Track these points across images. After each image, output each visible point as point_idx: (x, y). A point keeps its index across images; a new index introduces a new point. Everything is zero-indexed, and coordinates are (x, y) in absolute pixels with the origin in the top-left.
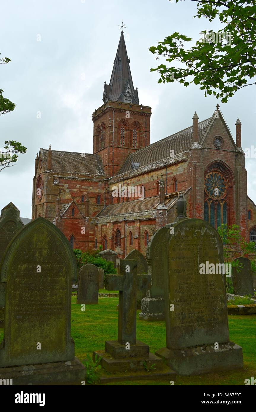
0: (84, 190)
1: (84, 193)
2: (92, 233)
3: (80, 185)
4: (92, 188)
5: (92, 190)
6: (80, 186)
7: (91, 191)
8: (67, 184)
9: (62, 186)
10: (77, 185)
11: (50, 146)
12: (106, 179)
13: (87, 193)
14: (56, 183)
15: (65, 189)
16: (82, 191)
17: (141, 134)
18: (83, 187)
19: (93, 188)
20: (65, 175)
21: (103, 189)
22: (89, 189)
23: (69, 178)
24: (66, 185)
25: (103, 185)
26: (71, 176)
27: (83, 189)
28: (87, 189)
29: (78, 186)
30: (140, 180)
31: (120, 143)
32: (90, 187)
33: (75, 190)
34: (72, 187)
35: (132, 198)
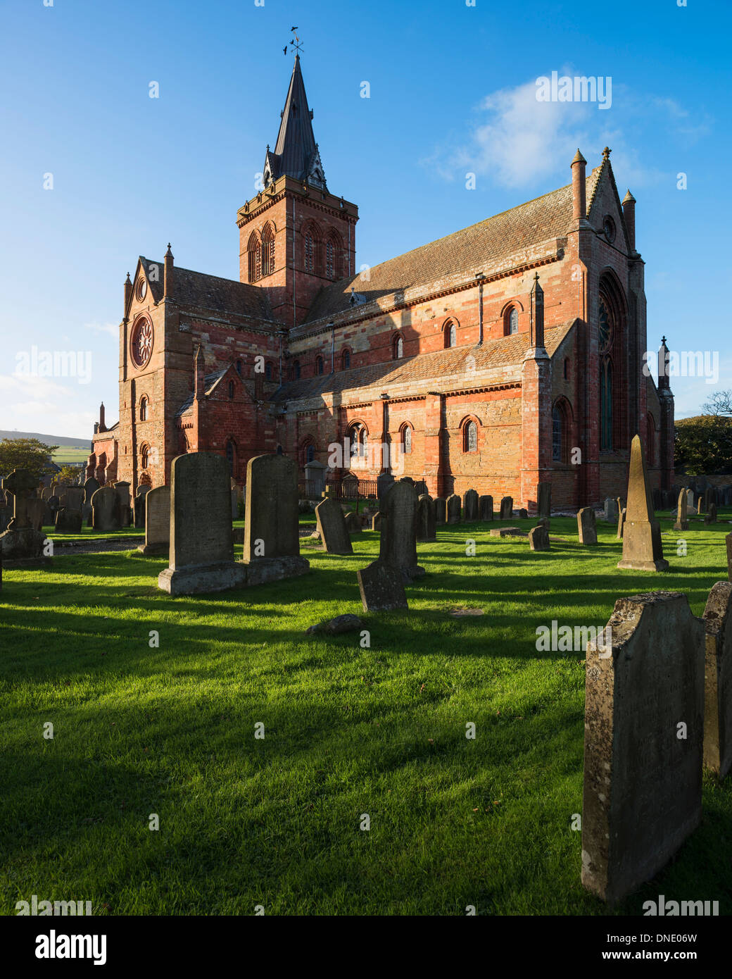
0: (242, 350)
1: (241, 355)
2: (271, 433)
3: (233, 339)
4: (256, 346)
5: (256, 350)
6: (232, 341)
7: (254, 352)
8: (209, 333)
9: (199, 336)
10: (228, 337)
11: (169, 247)
12: (282, 330)
13: (246, 356)
14: (184, 327)
15: (203, 344)
16: (237, 352)
17: (342, 253)
18: (239, 342)
19: (258, 346)
20: (203, 314)
21: (277, 350)
22: (250, 348)
23: (211, 321)
24: (206, 335)
25: (277, 342)
26: (215, 315)
27: (239, 346)
28: (247, 348)
29: (230, 339)
30: (387, 323)
31: (305, 265)
32: (253, 345)
33: (224, 347)
34: (217, 340)
35: (361, 362)
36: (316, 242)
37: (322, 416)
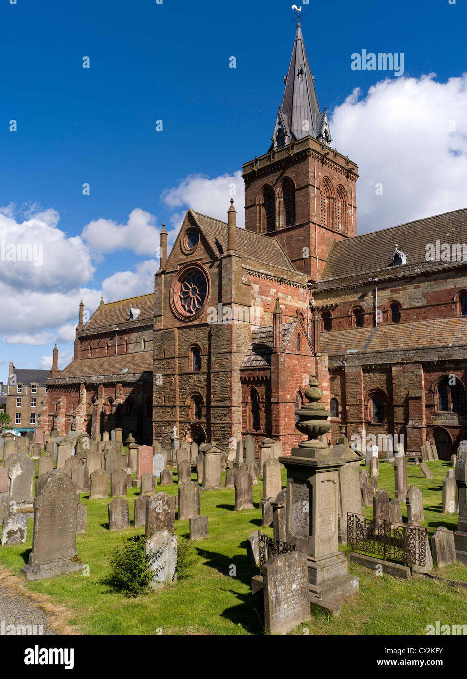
1: (281, 306)
3: (275, 290)
5: (291, 301)
6: (274, 292)
7: (290, 303)
8: (258, 286)
10: (272, 289)
12: (310, 282)
14: (245, 279)
15: (255, 295)
17: (346, 209)
19: (292, 298)
20: (255, 267)
21: (305, 302)
22: (287, 299)
23: (261, 274)
24: (257, 288)
25: (305, 293)
26: (263, 269)
28: (285, 300)
32: (289, 296)
33: (269, 299)
34: (264, 291)
35: (415, 317)
36: (328, 198)
37: (399, 371)
